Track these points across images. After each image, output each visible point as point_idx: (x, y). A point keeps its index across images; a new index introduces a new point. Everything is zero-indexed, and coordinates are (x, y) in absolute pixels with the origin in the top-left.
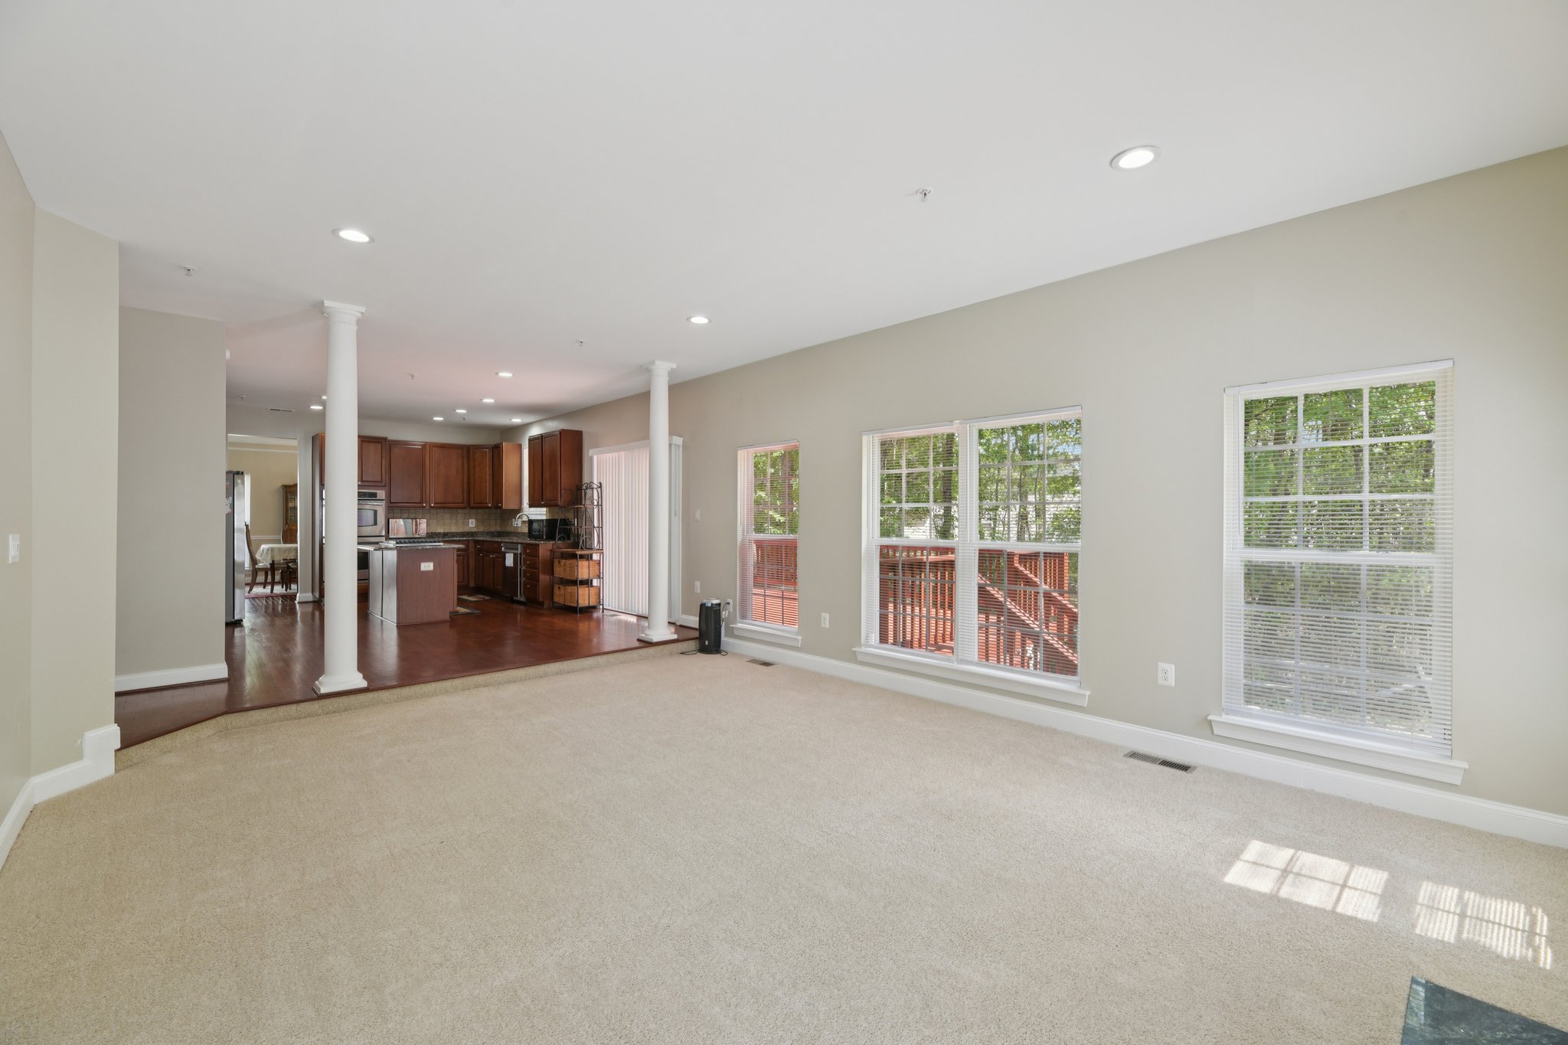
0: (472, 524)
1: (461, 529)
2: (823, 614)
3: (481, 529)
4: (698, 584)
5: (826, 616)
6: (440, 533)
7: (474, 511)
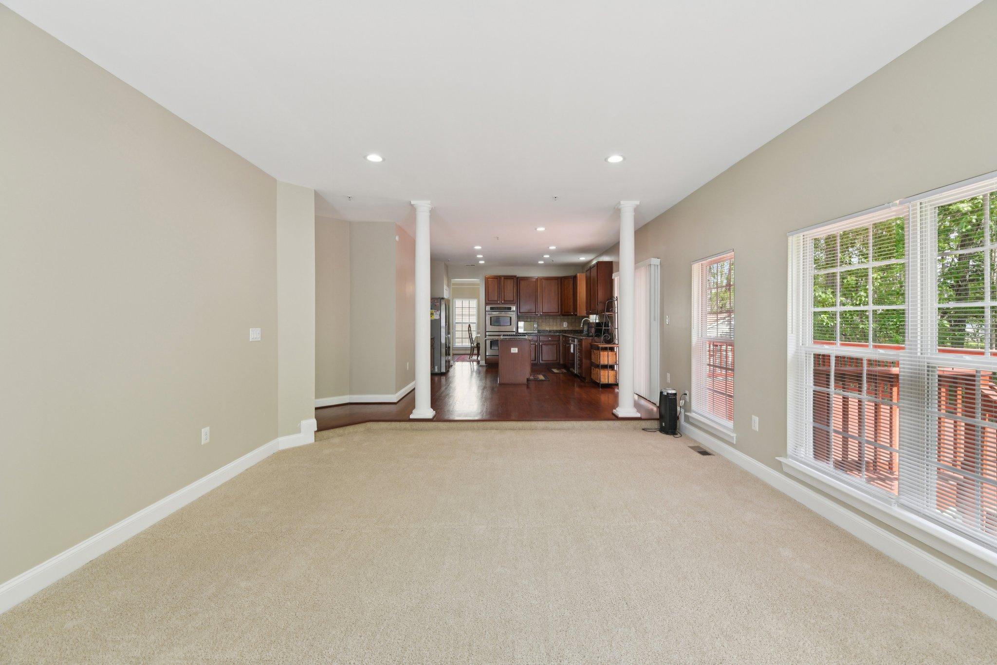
0: (565, 325)
1: (559, 329)
2: (753, 417)
3: (571, 328)
4: (668, 375)
5: (756, 419)
6: (547, 331)
7: (566, 317)
